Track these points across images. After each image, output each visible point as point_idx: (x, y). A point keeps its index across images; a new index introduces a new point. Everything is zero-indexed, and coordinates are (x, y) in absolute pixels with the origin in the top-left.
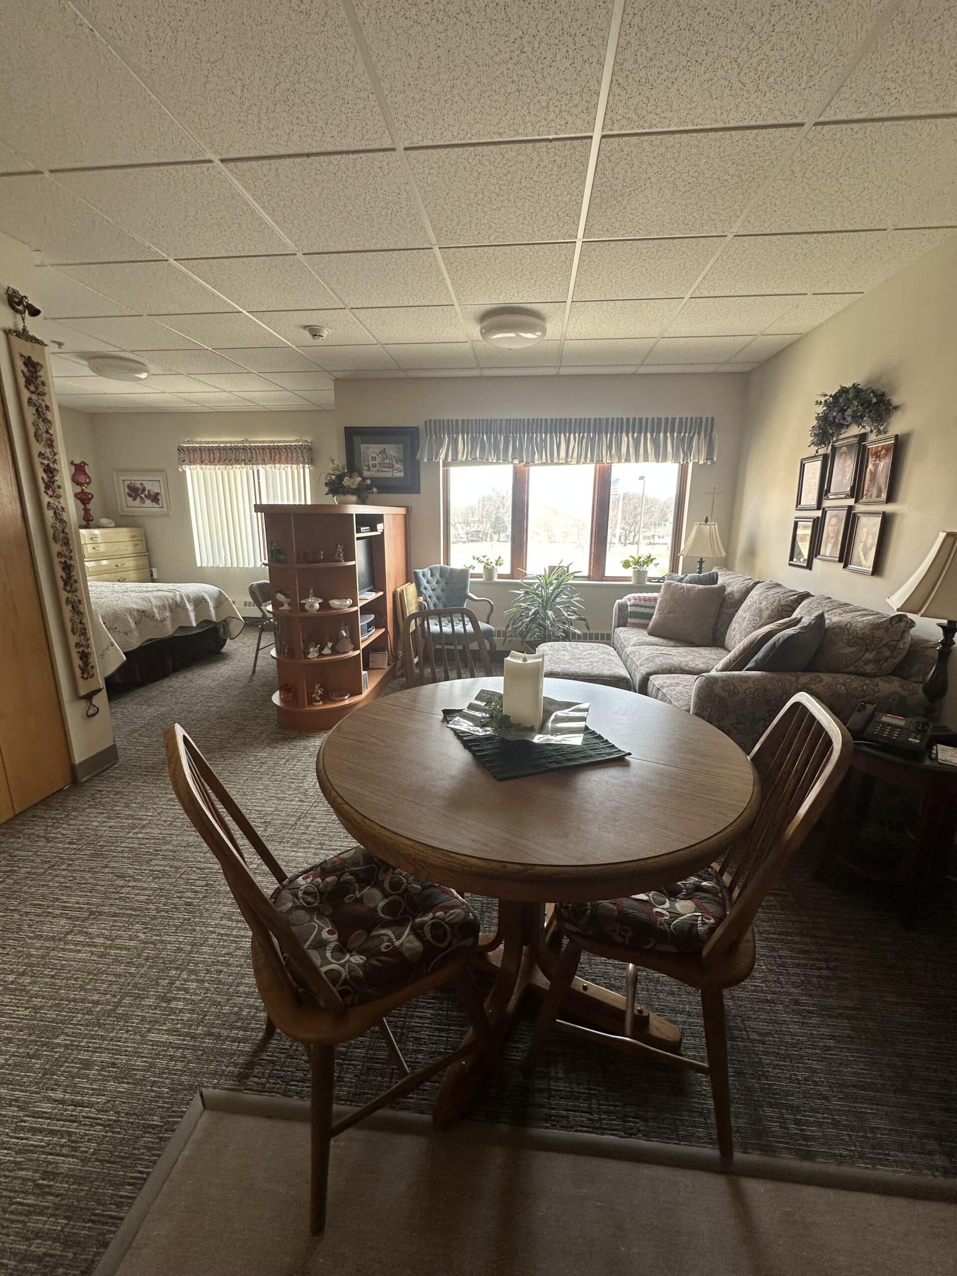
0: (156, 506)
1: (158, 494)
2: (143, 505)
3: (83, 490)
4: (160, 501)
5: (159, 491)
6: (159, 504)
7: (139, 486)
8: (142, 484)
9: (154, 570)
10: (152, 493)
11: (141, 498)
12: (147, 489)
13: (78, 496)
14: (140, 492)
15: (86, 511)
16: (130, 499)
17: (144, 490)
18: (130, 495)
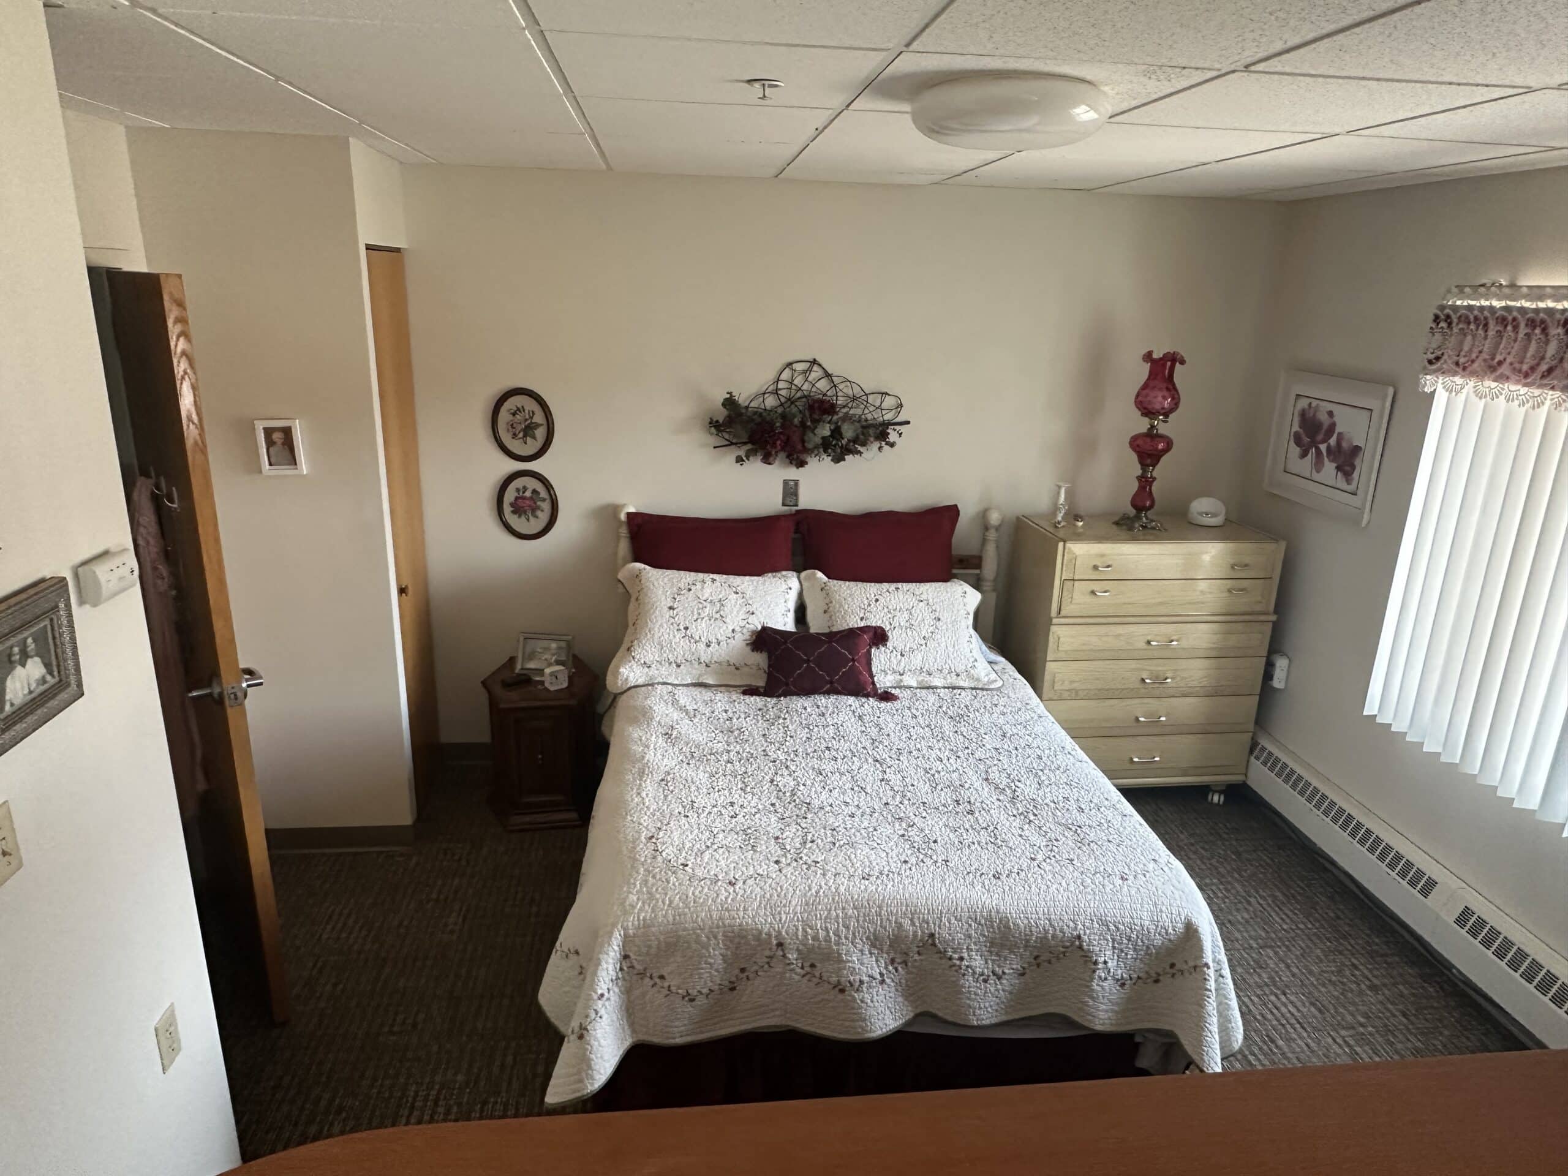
0: (1345, 486)
1: (1356, 450)
2: (1316, 476)
3: (1153, 427)
4: (1356, 475)
5: (1361, 444)
6: (1349, 482)
7: (1323, 417)
8: (1331, 414)
9: (1281, 664)
10: (1344, 445)
11: (1319, 453)
12: (1338, 430)
13: (1139, 442)
14: (1320, 437)
15: (1145, 482)
16: (1295, 451)
17: (1332, 427)
18: (1298, 441)
